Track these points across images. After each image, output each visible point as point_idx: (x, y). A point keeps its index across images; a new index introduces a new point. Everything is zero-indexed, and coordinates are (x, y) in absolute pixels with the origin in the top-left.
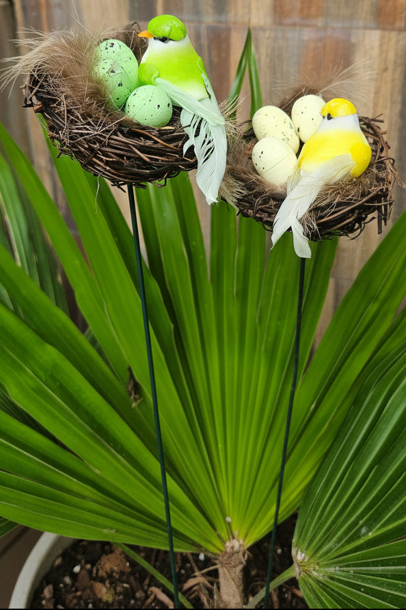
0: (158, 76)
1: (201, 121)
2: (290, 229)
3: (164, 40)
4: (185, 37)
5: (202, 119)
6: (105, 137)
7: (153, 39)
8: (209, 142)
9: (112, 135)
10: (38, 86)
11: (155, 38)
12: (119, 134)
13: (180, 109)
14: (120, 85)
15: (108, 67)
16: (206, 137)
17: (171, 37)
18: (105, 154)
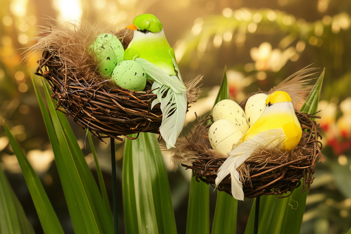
0: (138, 57)
1: (168, 89)
2: (229, 175)
3: (145, 31)
4: (161, 30)
5: (170, 88)
6: (93, 92)
7: (137, 30)
8: (173, 104)
9: (98, 90)
10: (48, 59)
11: (138, 30)
12: (104, 90)
13: (153, 81)
14: (108, 58)
15: (100, 45)
16: (171, 100)
17: (150, 29)
18: (93, 106)
